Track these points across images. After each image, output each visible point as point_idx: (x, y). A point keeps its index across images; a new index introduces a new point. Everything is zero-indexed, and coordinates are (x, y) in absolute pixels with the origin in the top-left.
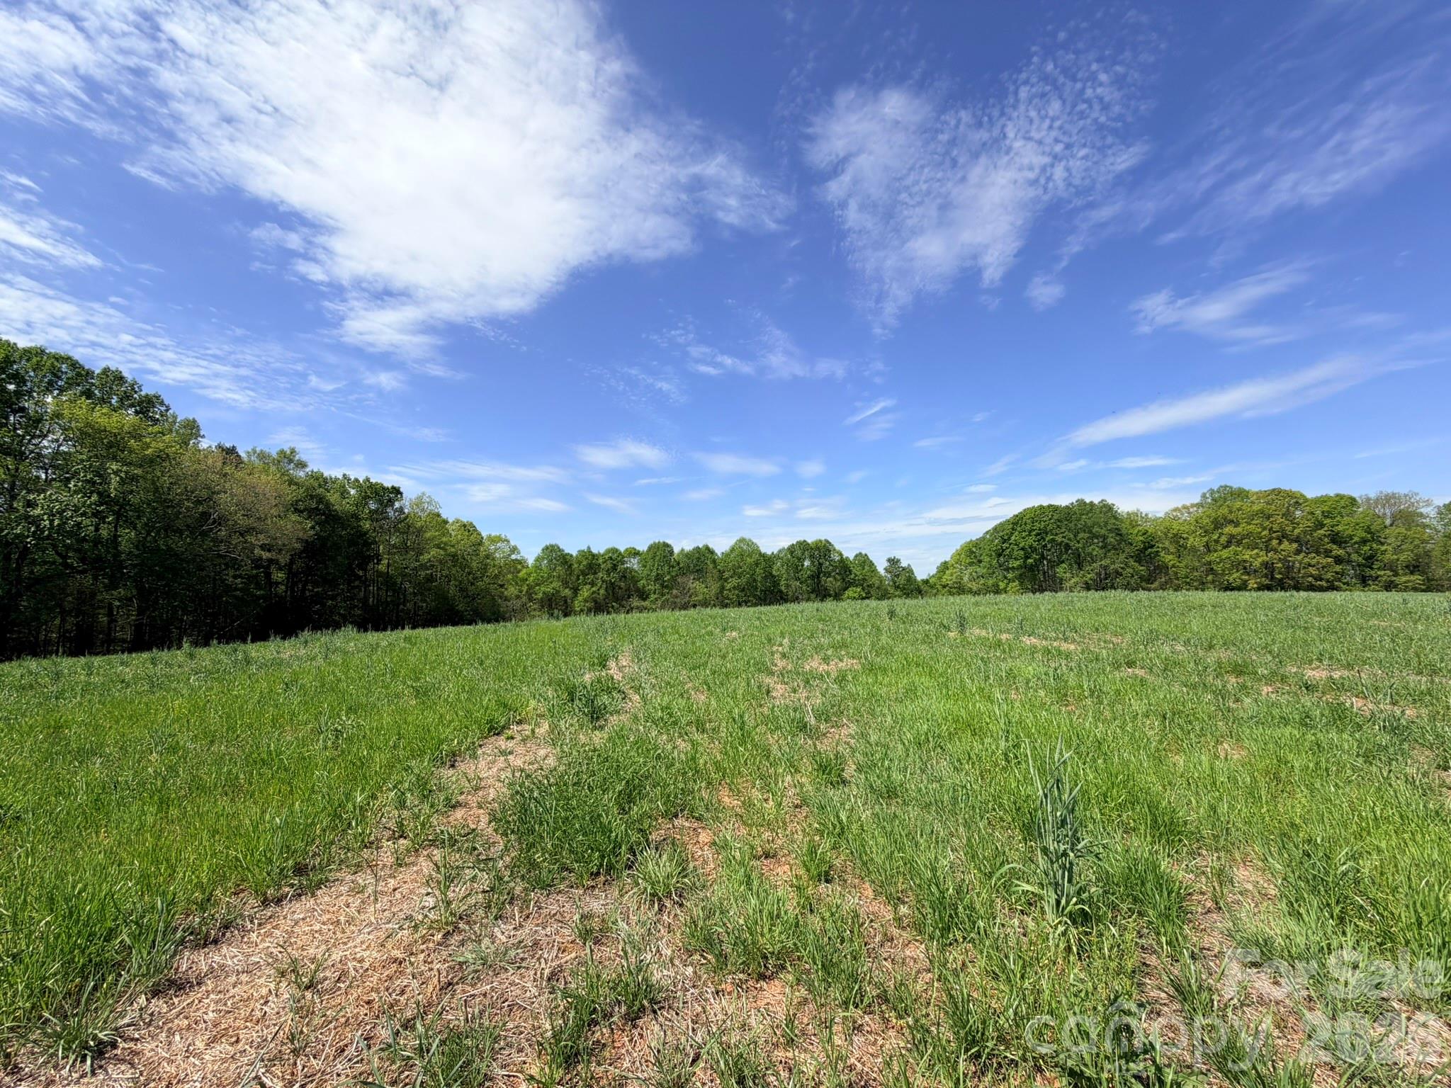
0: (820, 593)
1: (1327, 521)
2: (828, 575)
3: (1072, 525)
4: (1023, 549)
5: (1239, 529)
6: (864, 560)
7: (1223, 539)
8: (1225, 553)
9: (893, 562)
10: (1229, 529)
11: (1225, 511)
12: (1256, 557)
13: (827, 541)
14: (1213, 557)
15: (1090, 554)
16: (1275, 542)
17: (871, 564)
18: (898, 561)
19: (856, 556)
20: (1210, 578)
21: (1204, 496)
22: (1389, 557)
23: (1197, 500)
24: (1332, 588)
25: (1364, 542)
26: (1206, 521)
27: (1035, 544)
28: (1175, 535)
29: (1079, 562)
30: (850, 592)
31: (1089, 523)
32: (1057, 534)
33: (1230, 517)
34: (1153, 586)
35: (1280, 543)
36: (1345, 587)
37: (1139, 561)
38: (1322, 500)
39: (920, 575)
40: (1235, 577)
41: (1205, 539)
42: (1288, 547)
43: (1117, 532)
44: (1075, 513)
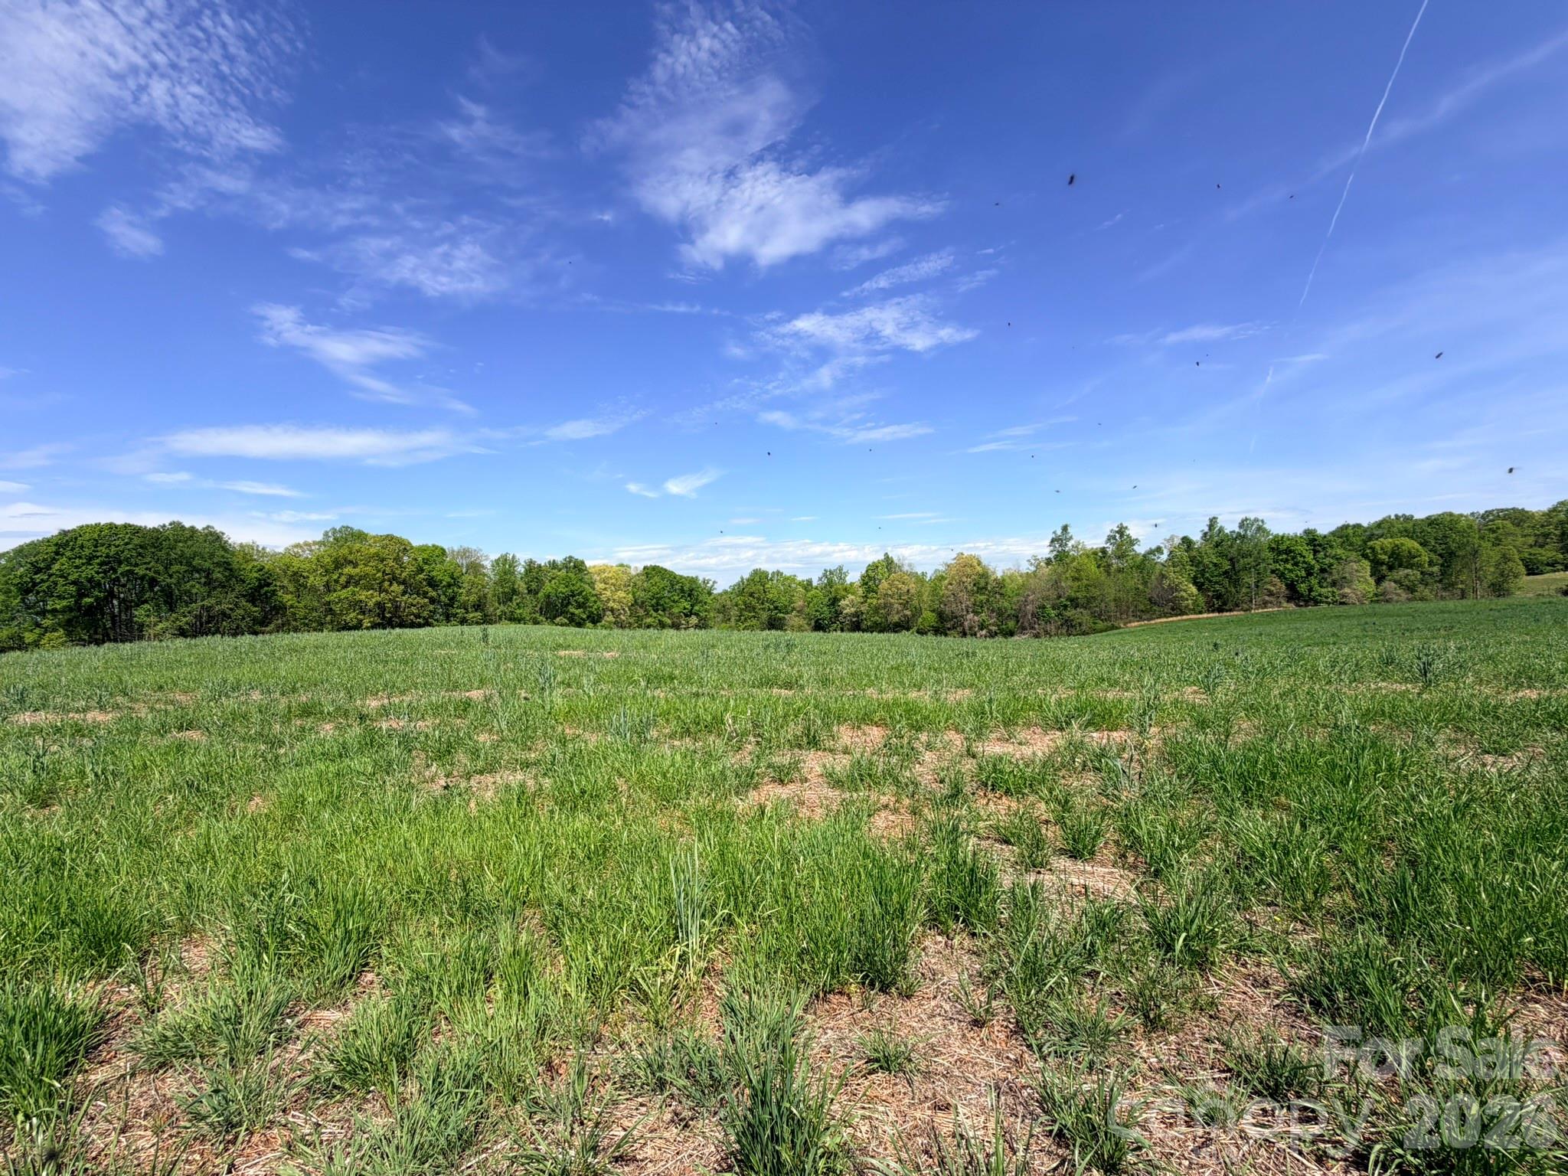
1: (426, 567)
3: (162, 554)
4: (74, 583)
5: (357, 570)
7: (343, 579)
8: (344, 593)
10: (348, 570)
11: (344, 551)
12: (370, 598)
14: (333, 597)
15: (188, 592)
16: (386, 584)
20: (332, 619)
21: (326, 534)
22: (464, 598)
23: (319, 537)
24: (427, 624)
25: (449, 585)
26: (327, 560)
27: (98, 577)
28: (295, 574)
29: (170, 600)
31: (188, 552)
32: (137, 565)
33: (350, 558)
34: (268, 629)
35: (391, 585)
36: (435, 623)
37: (253, 600)
38: (423, 549)
40: (352, 616)
41: (325, 579)
42: (396, 588)
43: (227, 566)
44: (167, 539)
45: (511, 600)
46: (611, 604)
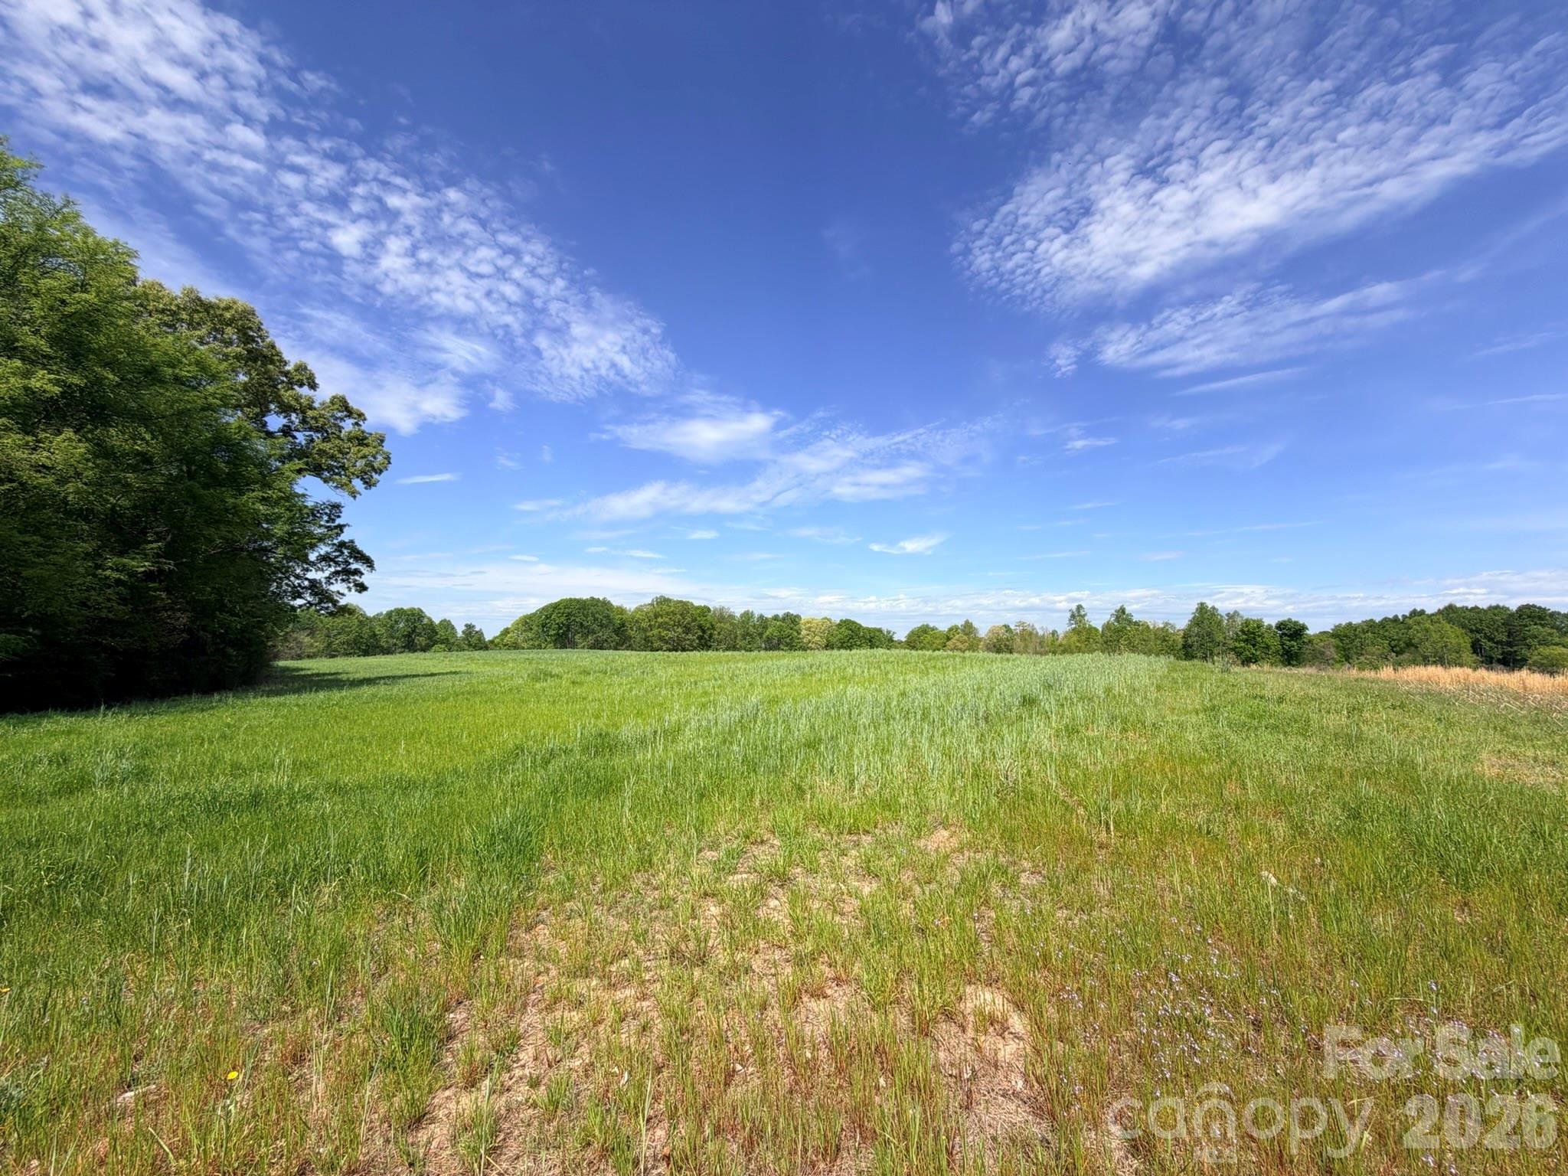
0: (410, 646)
1: (698, 618)
2: (419, 635)
3: (586, 611)
4: (557, 624)
5: (664, 619)
6: (447, 625)
7: (657, 624)
8: (656, 632)
9: (469, 627)
10: (660, 620)
11: (658, 609)
12: (667, 634)
13: (420, 610)
14: (650, 633)
15: (593, 629)
16: (676, 627)
17: (453, 628)
18: (474, 626)
19: (442, 621)
20: (648, 645)
21: (653, 600)
22: (718, 635)
23: (649, 601)
25: (709, 629)
26: (650, 614)
27: (564, 622)
28: (637, 621)
29: (587, 631)
30: (436, 647)
31: (595, 610)
32: (577, 616)
33: (661, 613)
34: (622, 648)
35: (678, 628)
36: (699, 650)
37: (617, 634)
38: (698, 608)
39: (488, 637)
40: (657, 644)
41: (649, 623)
42: (680, 630)
43: (607, 617)
44: (588, 605)
45: (745, 639)
46: (810, 645)
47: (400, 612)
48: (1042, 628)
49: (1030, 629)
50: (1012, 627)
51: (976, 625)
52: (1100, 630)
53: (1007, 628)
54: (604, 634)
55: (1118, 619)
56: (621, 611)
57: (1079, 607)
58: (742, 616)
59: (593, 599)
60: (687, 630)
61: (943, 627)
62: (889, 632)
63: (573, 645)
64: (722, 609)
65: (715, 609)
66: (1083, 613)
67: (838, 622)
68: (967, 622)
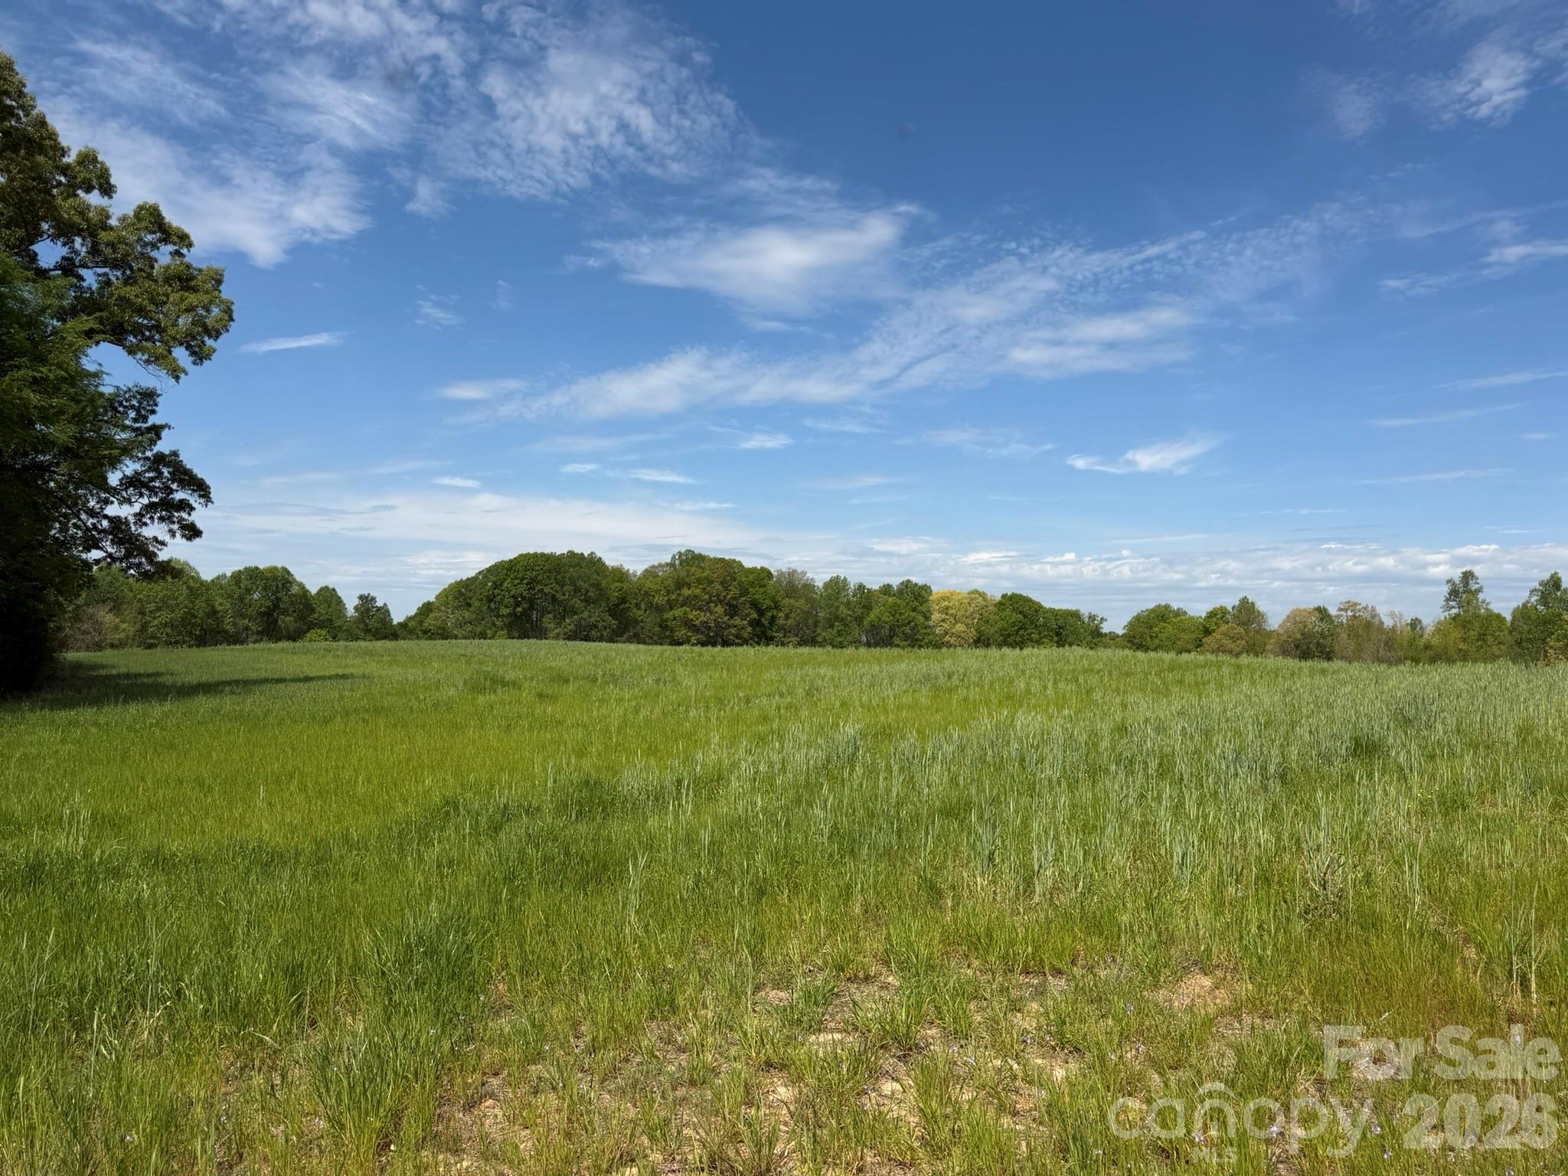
0: (270, 628)
1: (751, 590)
2: (285, 612)
3: (561, 576)
4: (513, 597)
5: (691, 592)
6: (329, 595)
7: (681, 599)
8: (679, 612)
9: (366, 601)
10: (686, 592)
11: (683, 574)
12: (698, 617)
13: (286, 570)
14: (669, 615)
15: (573, 607)
16: (712, 605)
17: (339, 601)
18: (373, 599)
19: (321, 590)
20: (666, 635)
21: (674, 557)
22: (783, 621)
23: (668, 559)
25: (769, 608)
26: (669, 582)
27: (525, 593)
28: (646, 592)
29: (564, 612)
30: (312, 633)
31: (576, 575)
32: (546, 585)
33: (687, 580)
35: (716, 606)
37: (613, 615)
38: (753, 570)
39: (398, 617)
40: (681, 633)
41: (667, 598)
42: (719, 609)
43: (598, 585)
44: (564, 565)
45: (832, 626)
46: (947, 638)
47: (253, 574)
48: (1392, 614)
49: (1366, 615)
50: (1333, 611)
51: (1261, 606)
52: (1509, 618)
53: (1322, 612)
54: (593, 615)
55: (1544, 598)
56: (620, 574)
57: (1468, 576)
58: (827, 585)
59: (572, 554)
60: (733, 610)
61: (1198, 609)
62: (1092, 618)
63: (540, 633)
64: (792, 573)
65: (781, 574)
66: (1474, 587)
67: (998, 598)
68: (1244, 602)
